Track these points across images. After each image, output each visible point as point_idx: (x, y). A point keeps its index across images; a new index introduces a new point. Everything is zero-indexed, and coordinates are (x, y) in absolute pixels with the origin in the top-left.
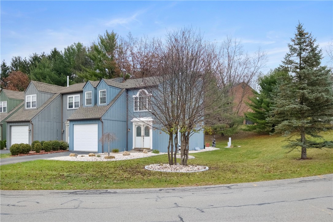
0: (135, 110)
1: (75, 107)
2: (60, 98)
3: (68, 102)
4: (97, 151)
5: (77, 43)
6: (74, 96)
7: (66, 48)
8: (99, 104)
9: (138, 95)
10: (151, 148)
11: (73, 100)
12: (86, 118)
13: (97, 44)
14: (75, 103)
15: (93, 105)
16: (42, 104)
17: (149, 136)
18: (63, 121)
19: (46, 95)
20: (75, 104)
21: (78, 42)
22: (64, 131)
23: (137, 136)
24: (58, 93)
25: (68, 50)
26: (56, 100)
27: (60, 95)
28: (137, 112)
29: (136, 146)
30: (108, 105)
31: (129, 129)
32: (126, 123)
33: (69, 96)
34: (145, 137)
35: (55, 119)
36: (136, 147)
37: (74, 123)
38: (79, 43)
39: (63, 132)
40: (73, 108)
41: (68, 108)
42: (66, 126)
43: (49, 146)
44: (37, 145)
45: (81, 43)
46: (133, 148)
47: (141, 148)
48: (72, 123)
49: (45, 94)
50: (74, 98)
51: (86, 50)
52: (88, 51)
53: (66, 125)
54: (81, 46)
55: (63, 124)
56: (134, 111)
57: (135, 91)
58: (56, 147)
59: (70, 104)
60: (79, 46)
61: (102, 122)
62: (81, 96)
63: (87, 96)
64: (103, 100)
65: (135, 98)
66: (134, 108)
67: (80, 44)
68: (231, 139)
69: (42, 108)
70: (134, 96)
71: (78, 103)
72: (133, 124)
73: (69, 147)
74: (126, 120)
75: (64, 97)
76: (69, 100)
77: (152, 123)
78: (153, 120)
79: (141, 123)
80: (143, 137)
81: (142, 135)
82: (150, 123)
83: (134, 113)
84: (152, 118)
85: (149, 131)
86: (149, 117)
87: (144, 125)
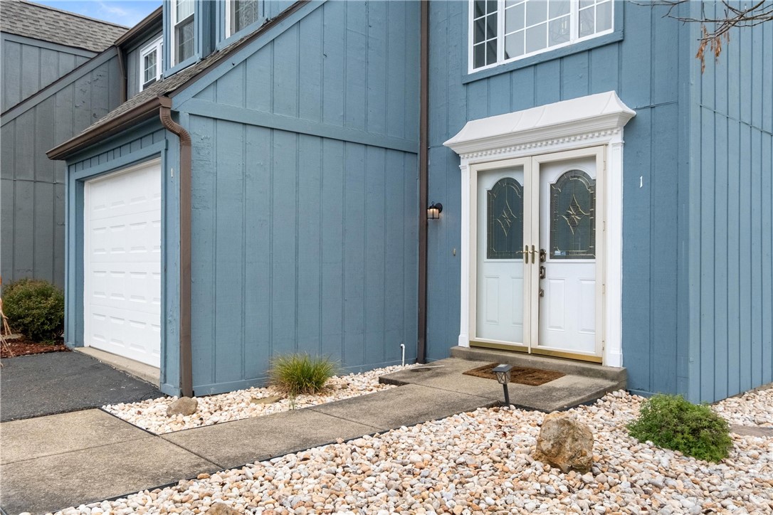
0: (479, 61)
2: (115, 66)
10: (614, 359)
11: (156, 68)
23: (491, 255)
28: (489, 76)
29: (486, 327)
31: (439, 208)
32: (413, 164)
34: (551, 265)
36: (485, 339)
46: (464, 341)
47: (523, 351)
56: (471, 70)
61: (183, 137)
66: (471, 45)
72: (464, 163)
74: (413, 143)
75: (132, 61)
76: (146, 74)
77: (618, 138)
78: (634, 113)
79: (522, 153)
80: (542, 260)
81: (533, 247)
82: (602, 140)
83: (468, 84)
84: (619, 94)
85: (593, 214)
86: (590, 89)
87: (543, 166)
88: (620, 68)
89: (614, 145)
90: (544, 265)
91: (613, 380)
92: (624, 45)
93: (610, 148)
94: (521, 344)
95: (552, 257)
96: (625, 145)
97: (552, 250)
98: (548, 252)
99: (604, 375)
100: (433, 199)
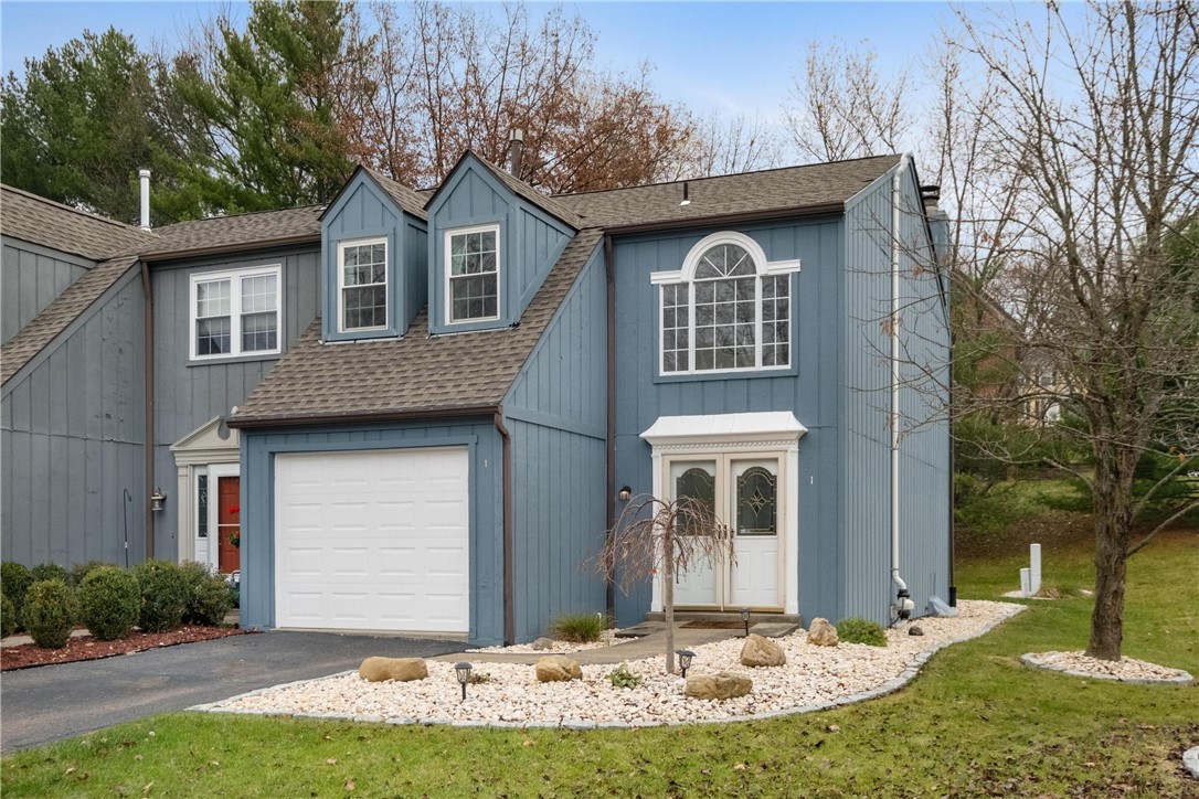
0: (669, 367)
1: (246, 346)
2: (134, 291)
3: (193, 316)
4: (466, 628)
5: (100, 31)
6: (235, 276)
7: (40, 57)
8: (447, 322)
9: (687, 273)
10: (792, 609)
11: (227, 303)
12: (378, 407)
13: (241, 30)
14: (244, 318)
15: (400, 329)
16: (23, 324)
17: (773, 531)
18: (161, 437)
19: (46, 266)
20: (244, 329)
21: (106, 30)
22: (163, 501)
24: (118, 259)
25: (51, 69)
26: (114, 303)
27: (137, 269)
28: (680, 382)
29: (676, 593)
30: (516, 325)
31: (628, 489)
32: (602, 447)
33: (195, 279)
34: (739, 541)
35: (106, 420)
37: (275, 443)
38: (112, 35)
39: (157, 507)
40: (227, 350)
41: (193, 356)
42: (181, 472)
43: (123, 602)
44: (46, 597)
45: (126, 34)
46: (657, 608)
47: (716, 610)
48: (262, 446)
49: (41, 260)
50: (236, 287)
51: (151, 77)
52: (162, 81)
53: (180, 461)
54: (128, 48)
55: (159, 453)
56: (662, 373)
57: (668, 248)
58: (164, 604)
59: (210, 328)
60: (115, 48)
61: (505, 436)
62: (292, 276)
63: (346, 271)
64: (477, 296)
65: (669, 288)
66: (662, 351)
67: (119, 37)
68: (1042, 549)
69: (29, 350)
70: (659, 278)
71: (266, 323)
72: (656, 453)
73: (243, 602)
75: (166, 282)
76: (200, 305)
77: (794, 447)
78: (806, 430)
79: (715, 449)
80: (732, 537)
81: (725, 527)
82: (783, 447)
83: (658, 384)
84: (795, 414)
85: (774, 501)
86: (772, 407)
87: (733, 462)
88: (796, 395)
89: (792, 452)
90: (733, 541)
91: (794, 623)
92: (799, 380)
93: (789, 454)
94: (714, 605)
95: (739, 534)
96: (799, 452)
97: (739, 529)
98: (735, 530)
99: (787, 620)
100: (620, 482)
